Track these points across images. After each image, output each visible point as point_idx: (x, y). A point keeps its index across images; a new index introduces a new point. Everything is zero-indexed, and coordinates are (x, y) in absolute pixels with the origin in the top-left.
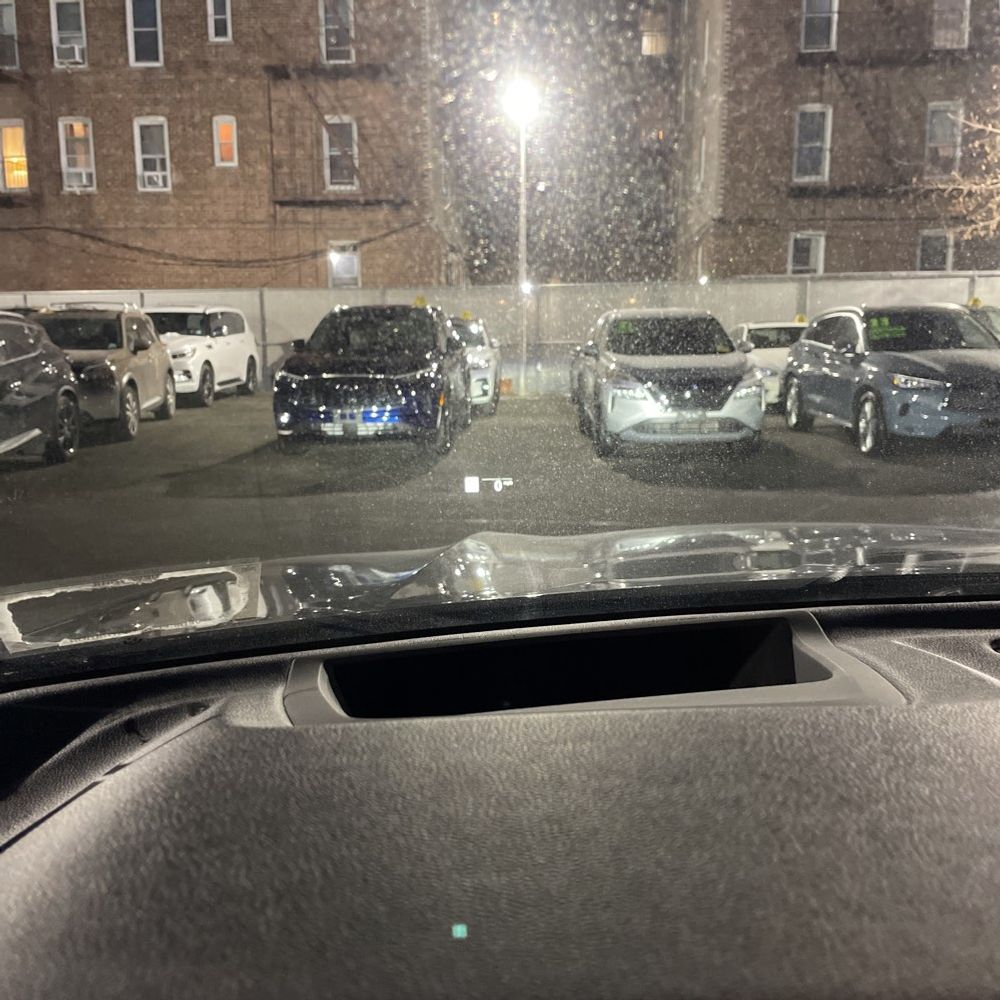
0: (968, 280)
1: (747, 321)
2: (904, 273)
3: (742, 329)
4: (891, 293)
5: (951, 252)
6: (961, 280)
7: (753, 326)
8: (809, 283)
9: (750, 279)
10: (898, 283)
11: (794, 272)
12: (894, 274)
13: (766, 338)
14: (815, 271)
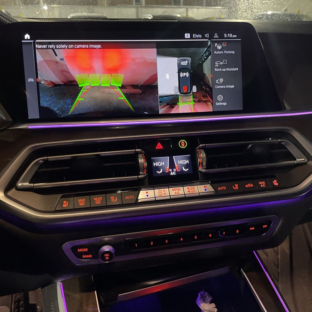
0: (185, 9)
2: (167, 6)
8: (140, 8)
11: (136, 4)
14: (142, 4)
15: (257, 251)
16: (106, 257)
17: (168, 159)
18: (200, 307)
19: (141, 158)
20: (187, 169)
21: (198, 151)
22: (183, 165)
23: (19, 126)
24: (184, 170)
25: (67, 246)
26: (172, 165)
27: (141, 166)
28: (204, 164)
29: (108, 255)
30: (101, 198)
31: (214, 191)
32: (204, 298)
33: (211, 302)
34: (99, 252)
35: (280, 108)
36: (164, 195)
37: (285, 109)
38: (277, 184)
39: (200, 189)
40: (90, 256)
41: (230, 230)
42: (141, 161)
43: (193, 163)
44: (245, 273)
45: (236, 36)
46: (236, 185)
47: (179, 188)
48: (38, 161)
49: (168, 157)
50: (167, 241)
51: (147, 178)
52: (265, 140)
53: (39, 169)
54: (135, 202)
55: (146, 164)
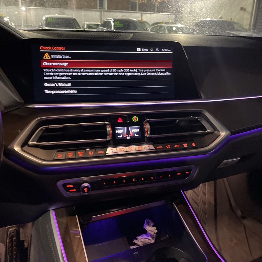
0: (140, 14)
1: (86, 22)
2: (126, 11)
3: (85, 24)
4: (123, 16)
5: (138, 6)
6: (139, 14)
7: (88, 23)
8: (102, 12)
9: (87, 10)
10: (124, 14)
11: (100, 9)
12: (124, 11)
13: (92, 27)
14: (105, 9)
15: (185, 192)
16: (85, 190)
17: (126, 128)
18: (146, 229)
19: (108, 128)
20: (138, 135)
21: (145, 124)
22: (135, 133)
23: (28, 106)
24: (136, 135)
25: (60, 183)
26: (128, 133)
27: (108, 133)
28: (149, 132)
29: (86, 189)
30: (83, 153)
31: (154, 149)
32: (149, 223)
33: (153, 226)
34: (81, 187)
35: (198, 97)
36: (123, 151)
37: (201, 98)
38: (194, 145)
39: (145, 147)
40: (75, 190)
41: (165, 174)
42: (109, 129)
43: (142, 132)
44: (175, 205)
45: (170, 50)
46: (169, 146)
47: (132, 147)
48: (42, 128)
49: (126, 127)
50: (124, 181)
51: (112, 141)
52: (188, 117)
53: (43, 133)
54: (104, 155)
55: (111, 132)
